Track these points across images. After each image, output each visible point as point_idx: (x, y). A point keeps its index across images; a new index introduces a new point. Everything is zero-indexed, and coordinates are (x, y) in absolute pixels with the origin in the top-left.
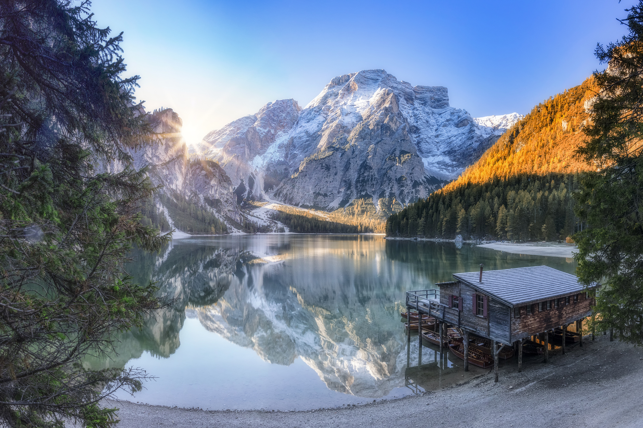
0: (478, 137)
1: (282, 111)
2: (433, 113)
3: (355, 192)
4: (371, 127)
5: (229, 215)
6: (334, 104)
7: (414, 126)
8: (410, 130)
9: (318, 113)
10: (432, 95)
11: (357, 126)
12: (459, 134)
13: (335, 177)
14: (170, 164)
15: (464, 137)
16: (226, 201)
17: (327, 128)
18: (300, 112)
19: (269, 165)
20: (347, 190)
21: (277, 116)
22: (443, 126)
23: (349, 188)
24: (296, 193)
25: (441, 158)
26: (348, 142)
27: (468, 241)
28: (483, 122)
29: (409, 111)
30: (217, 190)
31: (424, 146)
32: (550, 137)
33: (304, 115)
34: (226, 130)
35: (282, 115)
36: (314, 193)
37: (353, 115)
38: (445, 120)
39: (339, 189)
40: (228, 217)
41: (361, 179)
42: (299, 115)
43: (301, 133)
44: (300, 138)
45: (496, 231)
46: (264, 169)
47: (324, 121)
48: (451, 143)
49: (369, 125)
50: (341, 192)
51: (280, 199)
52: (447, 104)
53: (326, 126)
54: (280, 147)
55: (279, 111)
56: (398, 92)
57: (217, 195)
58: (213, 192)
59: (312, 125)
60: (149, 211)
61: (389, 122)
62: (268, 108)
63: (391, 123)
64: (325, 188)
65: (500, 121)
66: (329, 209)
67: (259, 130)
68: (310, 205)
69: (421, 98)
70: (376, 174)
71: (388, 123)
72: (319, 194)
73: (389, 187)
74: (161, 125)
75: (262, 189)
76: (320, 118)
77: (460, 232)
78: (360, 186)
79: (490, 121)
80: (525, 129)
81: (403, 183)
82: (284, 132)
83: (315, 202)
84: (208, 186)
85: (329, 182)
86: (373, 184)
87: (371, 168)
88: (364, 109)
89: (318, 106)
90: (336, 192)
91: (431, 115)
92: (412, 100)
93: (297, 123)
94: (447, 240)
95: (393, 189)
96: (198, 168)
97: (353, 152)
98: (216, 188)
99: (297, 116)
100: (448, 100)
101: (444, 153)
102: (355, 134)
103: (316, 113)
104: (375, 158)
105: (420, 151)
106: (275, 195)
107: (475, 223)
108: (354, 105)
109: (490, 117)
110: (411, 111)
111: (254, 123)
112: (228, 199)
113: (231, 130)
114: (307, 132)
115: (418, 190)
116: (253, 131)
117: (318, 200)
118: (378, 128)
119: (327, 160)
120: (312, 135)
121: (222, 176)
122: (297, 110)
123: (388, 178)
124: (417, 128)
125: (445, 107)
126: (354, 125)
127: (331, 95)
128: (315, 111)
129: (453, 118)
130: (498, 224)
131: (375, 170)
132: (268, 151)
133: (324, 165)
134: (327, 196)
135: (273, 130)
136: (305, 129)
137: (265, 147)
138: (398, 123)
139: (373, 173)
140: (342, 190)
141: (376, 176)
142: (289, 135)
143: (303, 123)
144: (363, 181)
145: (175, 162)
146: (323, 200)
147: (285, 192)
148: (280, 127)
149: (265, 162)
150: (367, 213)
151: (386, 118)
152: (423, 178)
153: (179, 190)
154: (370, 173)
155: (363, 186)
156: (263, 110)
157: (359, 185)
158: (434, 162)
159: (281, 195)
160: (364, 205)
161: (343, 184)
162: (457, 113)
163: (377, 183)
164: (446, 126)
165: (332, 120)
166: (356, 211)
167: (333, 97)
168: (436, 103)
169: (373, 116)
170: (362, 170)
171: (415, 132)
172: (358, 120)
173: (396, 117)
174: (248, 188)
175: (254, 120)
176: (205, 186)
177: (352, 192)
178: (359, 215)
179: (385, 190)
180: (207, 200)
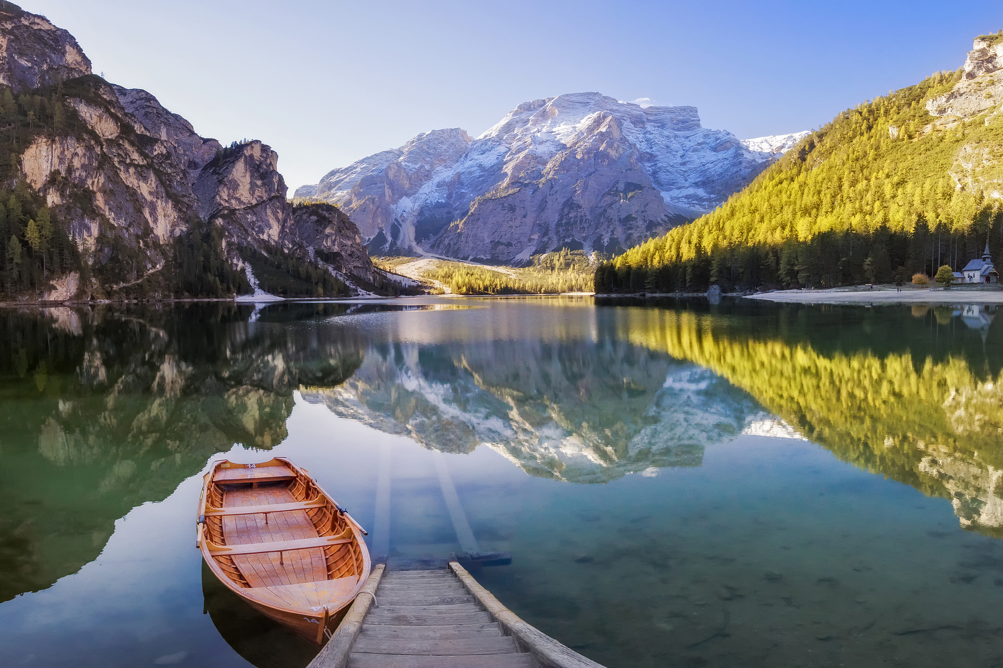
0: (749, 162)
1: (442, 143)
2: (676, 136)
3: (555, 239)
4: (579, 157)
5: (355, 272)
6: (522, 132)
7: (647, 153)
8: (641, 157)
9: (498, 143)
10: (673, 116)
11: (557, 156)
12: (719, 159)
13: (524, 220)
14: (259, 207)
15: (726, 162)
16: (350, 255)
17: (510, 160)
18: (470, 143)
19: (422, 208)
20: (543, 237)
21: (434, 148)
22: (693, 151)
23: (545, 234)
24: (464, 243)
25: (691, 191)
26: (542, 176)
27: (730, 294)
28: (757, 144)
29: (638, 135)
30: (335, 240)
31: (662, 176)
32: (868, 147)
33: (476, 145)
34: (356, 168)
35: (442, 147)
36: (491, 242)
37: (552, 143)
38: (696, 143)
39: (530, 235)
40: (354, 275)
41: (563, 222)
42: (469, 147)
43: (472, 167)
44: (470, 173)
45: (779, 277)
46: (416, 214)
47: (506, 152)
48: (706, 171)
49: (576, 154)
50: (534, 239)
51: (440, 252)
52: (699, 126)
53: (509, 158)
54: (439, 185)
55: (436, 142)
56: (620, 114)
57: (336, 247)
58: (329, 243)
59: (488, 157)
60: (217, 268)
61: (607, 149)
62: (418, 140)
63: (609, 150)
64: (509, 235)
65: (784, 142)
66: (514, 263)
67: (406, 166)
68: (485, 258)
69: (657, 120)
70: (587, 213)
71: (605, 149)
72: (499, 243)
73: (609, 231)
74: (242, 160)
75: (413, 239)
76: (502, 149)
77: (716, 281)
78: (564, 230)
79: (767, 142)
80: (825, 141)
81: (631, 224)
82: (446, 167)
83: (493, 254)
84: (322, 235)
85: (514, 227)
86: (584, 228)
87: (579, 207)
88: (568, 135)
89: (497, 135)
90: (526, 240)
91: (672, 139)
92: (643, 122)
93: (466, 156)
94: (695, 295)
95: (615, 232)
96: (305, 213)
97: (552, 187)
98: (333, 238)
99: (466, 148)
100: (699, 120)
101: (696, 185)
102: (554, 166)
103: (494, 143)
104: (586, 193)
105: (658, 182)
106: (432, 247)
107: (742, 267)
108: (552, 132)
109: (767, 138)
110: (641, 136)
111: (399, 158)
112: (353, 252)
113: (364, 168)
114: (480, 166)
115: (656, 233)
116: (396, 167)
117: (497, 251)
118: (589, 157)
119: (510, 199)
120: (489, 169)
121: (344, 223)
122: (465, 141)
123: (607, 218)
124: (651, 154)
125: (694, 129)
126: (552, 155)
127: (517, 122)
128: (493, 141)
129: (708, 141)
130: (781, 266)
131: (586, 209)
132: (421, 191)
133: (506, 205)
134: (512, 246)
135: (428, 166)
136: (478, 162)
137: (416, 186)
138: (621, 149)
139: (582, 214)
140: (535, 237)
141: (589, 217)
142: (453, 170)
143: (475, 155)
144: (568, 223)
145: (266, 206)
146: (506, 252)
147: (446, 242)
148: (439, 161)
149: (416, 205)
150: (574, 265)
151: (602, 144)
152: (664, 217)
153: (274, 241)
154: (579, 214)
155: (567, 230)
156: (413, 142)
157: (560, 229)
158: (680, 196)
159: (441, 246)
160: (569, 256)
161: (537, 229)
162: (714, 134)
163: (590, 225)
164: (697, 151)
165: (518, 149)
166: (557, 264)
167: (520, 124)
168: (681, 125)
169: (582, 143)
170: (566, 210)
171: (649, 160)
172: (559, 149)
173: (616, 142)
174: (390, 239)
175: (398, 155)
176: (317, 235)
177: (550, 239)
178: (562, 269)
179: (602, 235)
180: (319, 253)
